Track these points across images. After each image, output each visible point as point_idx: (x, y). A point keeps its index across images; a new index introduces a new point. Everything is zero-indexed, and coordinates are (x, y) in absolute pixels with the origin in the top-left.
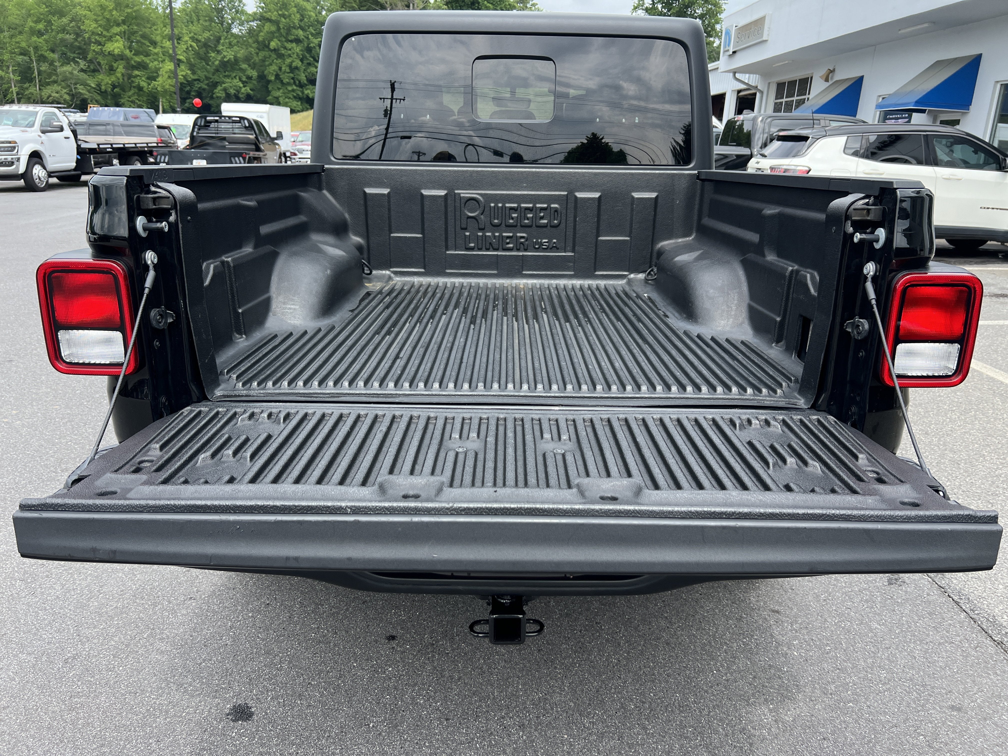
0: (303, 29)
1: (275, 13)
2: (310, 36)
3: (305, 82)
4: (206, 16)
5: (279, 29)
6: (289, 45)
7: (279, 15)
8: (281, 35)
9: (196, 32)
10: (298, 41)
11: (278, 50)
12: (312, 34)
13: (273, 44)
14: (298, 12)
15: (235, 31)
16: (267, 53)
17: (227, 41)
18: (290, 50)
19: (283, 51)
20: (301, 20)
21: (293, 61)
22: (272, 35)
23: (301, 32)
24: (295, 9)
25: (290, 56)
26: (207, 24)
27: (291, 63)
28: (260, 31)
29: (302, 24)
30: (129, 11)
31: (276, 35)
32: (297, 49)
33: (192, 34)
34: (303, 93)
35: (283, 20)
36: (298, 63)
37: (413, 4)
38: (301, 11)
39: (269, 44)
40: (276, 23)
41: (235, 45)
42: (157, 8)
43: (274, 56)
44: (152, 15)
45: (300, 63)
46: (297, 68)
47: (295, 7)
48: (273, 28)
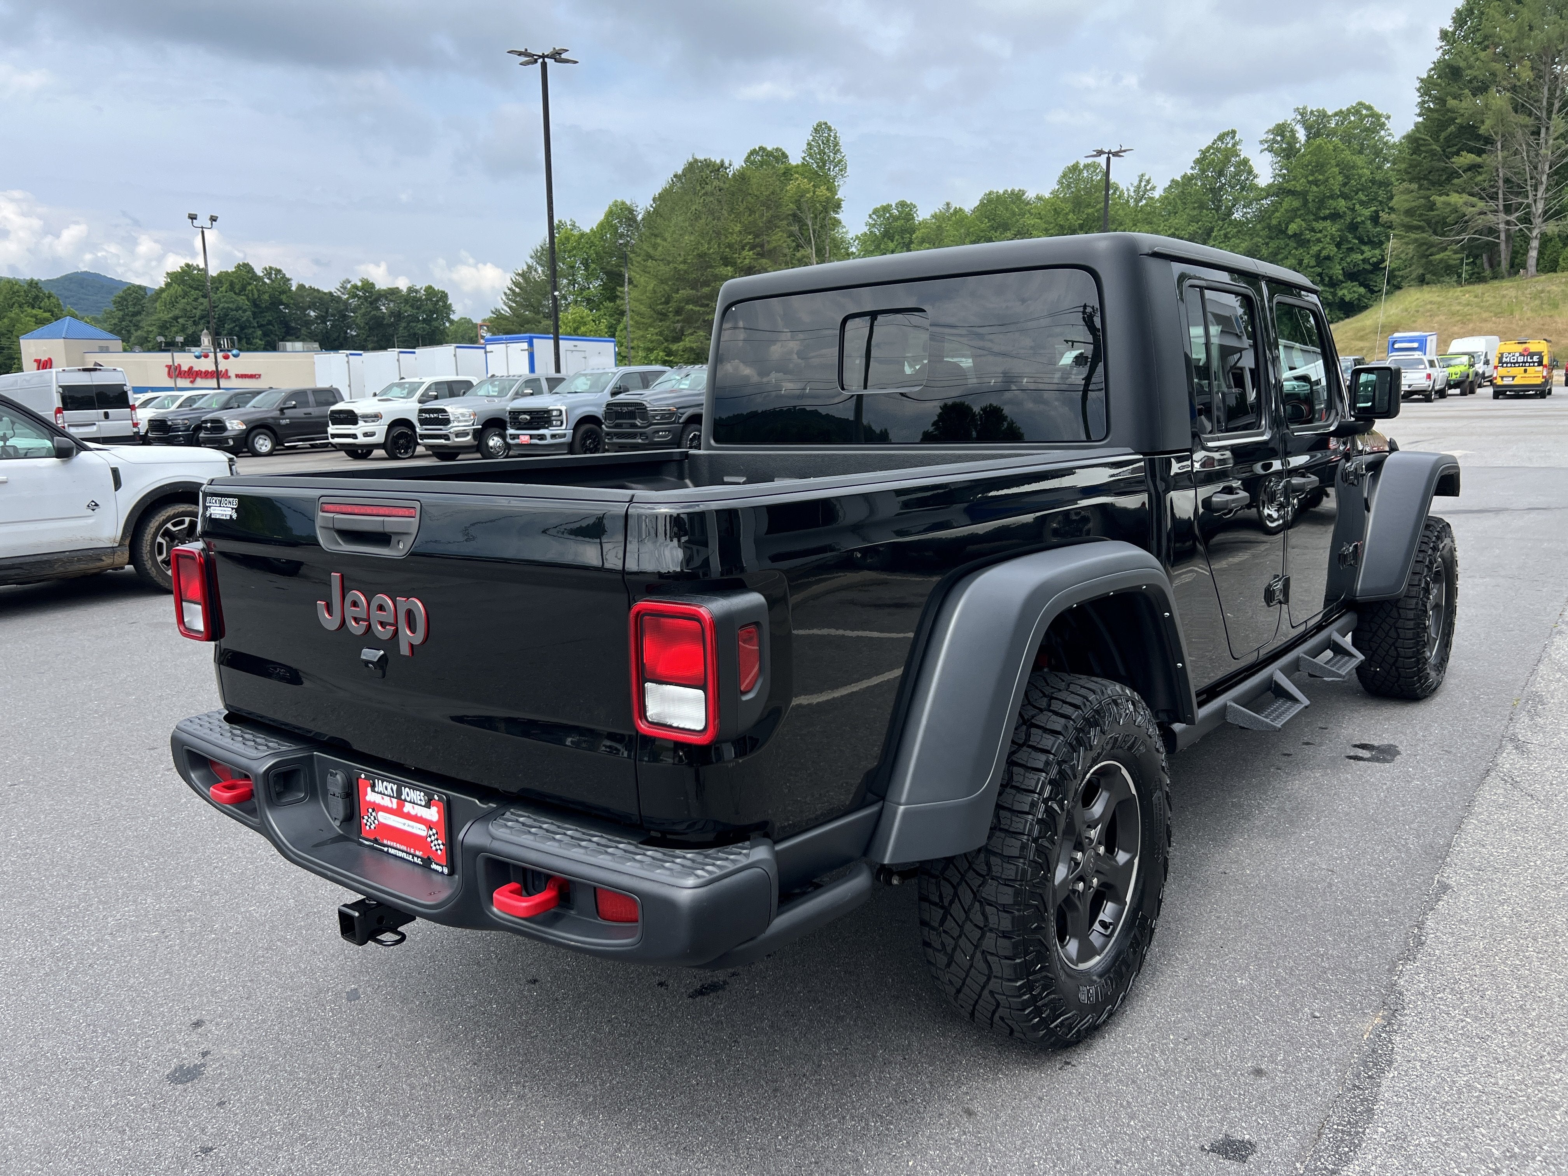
0: (1345, 197)
1: (1303, 180)
2: (1357, 206)
3: (1341, 277)
4: (1195, 202)
5: (1305, 203)
6: (1319, 225)
7: (1309, 182)
8: (1309, 212)
9: (1177, 226)
10: (1335, 216)
11: (1301, 234)
12: (1362, 203)
13: (1293, 228)
14: (1340, 173)
15: (1237, 216)
16: (1282, 242)
17: (1222, 232)
18: (1320, 231)
19: (1308, 235)
20: (1345, 184)
21: (1323, 248)
22: (1293, 214)
23: (1342, 202)
24: (1337, 170)
25: (1319, 241)
26: (1195, 213)
27: (1320, 251)
28: (1276, 210)
29: (1346, 190)
30: (1090, 211)
31: (1299, 213)
32: (1332, 229)
33: (1173, 230)
34: (1334, 294)
35: (1314, 188)
36: (1331, 250)
37: (1547, 128)
38: (1346, 169)
39: (1287, 228)
40: (1303, 195)
41: (1233, 236)
42: (1128, 201)
43: (1293, 244)
44: (1120, 212)
45: (1335, 249)
46: (1328, 258)
47: (1337, 165)
48: (1296, 204)
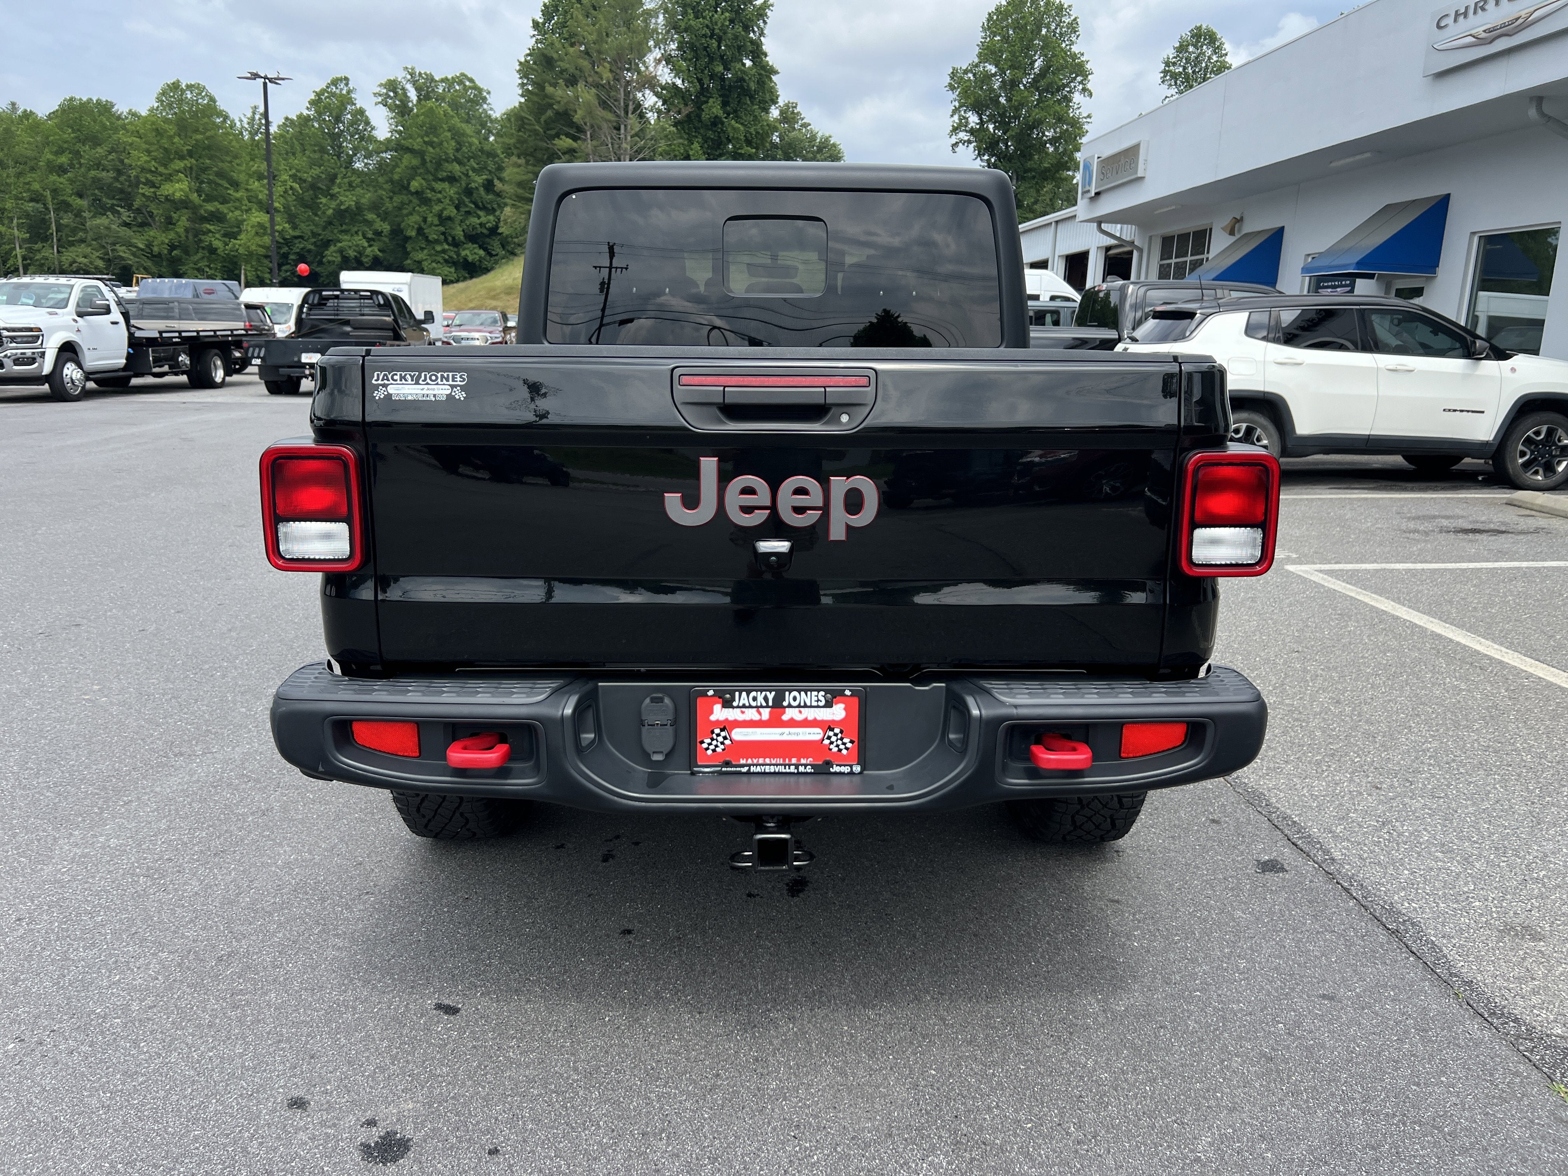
0: (460, 163)
1: (419, 140)
2: (470, 173)
3: (462, 238)
4: (315, 145)
5: (424, 162)
6: (438, 186)
7: (425, 142)
8: (428, 172)
9: (299, 167)
10: (452, 179)
11: (423, 192)
12: (474, 170)
13: (415, 185)
14: (452, 138)
15: (358, 165)
16: (405, 197)
17: (346, 180)
18: (440, 192)
19: (429, 194)
20: (457, 150)
21: (444, 209)
22: (413, 172)
23: (457, 167)
24: (449, 134)
25: (439, 201)
26: (317, 156)
27: (442, 211)
28: (397, 166)
29: (459, 155)
30: (199, 137)
31: (419, 171)
32: (452, 191)
33: (294, 171)
34: (458, 254)
35: (431, 149)
36: (451, 211)
37: (625, 126)
38: (458, 136)
39: (409, 184)
40: (421, 154)
41: (358, 186)
42: (241, 133)
43: (415, 201)
44: (234, 143)
45: (455, 211)
46: (449, 218)
47: (449, 130)
48: (415, 162)
